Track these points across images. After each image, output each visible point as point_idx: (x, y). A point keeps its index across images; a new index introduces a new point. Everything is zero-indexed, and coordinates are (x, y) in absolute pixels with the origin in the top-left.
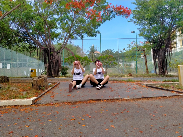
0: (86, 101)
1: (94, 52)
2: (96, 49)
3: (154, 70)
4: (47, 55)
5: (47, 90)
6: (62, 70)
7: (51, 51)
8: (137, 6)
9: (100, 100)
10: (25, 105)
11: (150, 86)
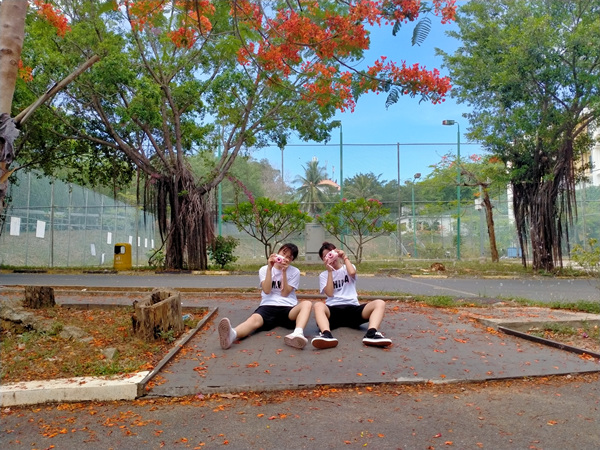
0: (309, 389)
1: (316, 183)
2: (324, 172)
3: (515, 244)
4: (168, 200)
5: (179, 343)
6: (217, 248)
7: (180, 188)
8: (461, 44)
9: (353, 385)
10: (114, 399)
11: (509, 332)
